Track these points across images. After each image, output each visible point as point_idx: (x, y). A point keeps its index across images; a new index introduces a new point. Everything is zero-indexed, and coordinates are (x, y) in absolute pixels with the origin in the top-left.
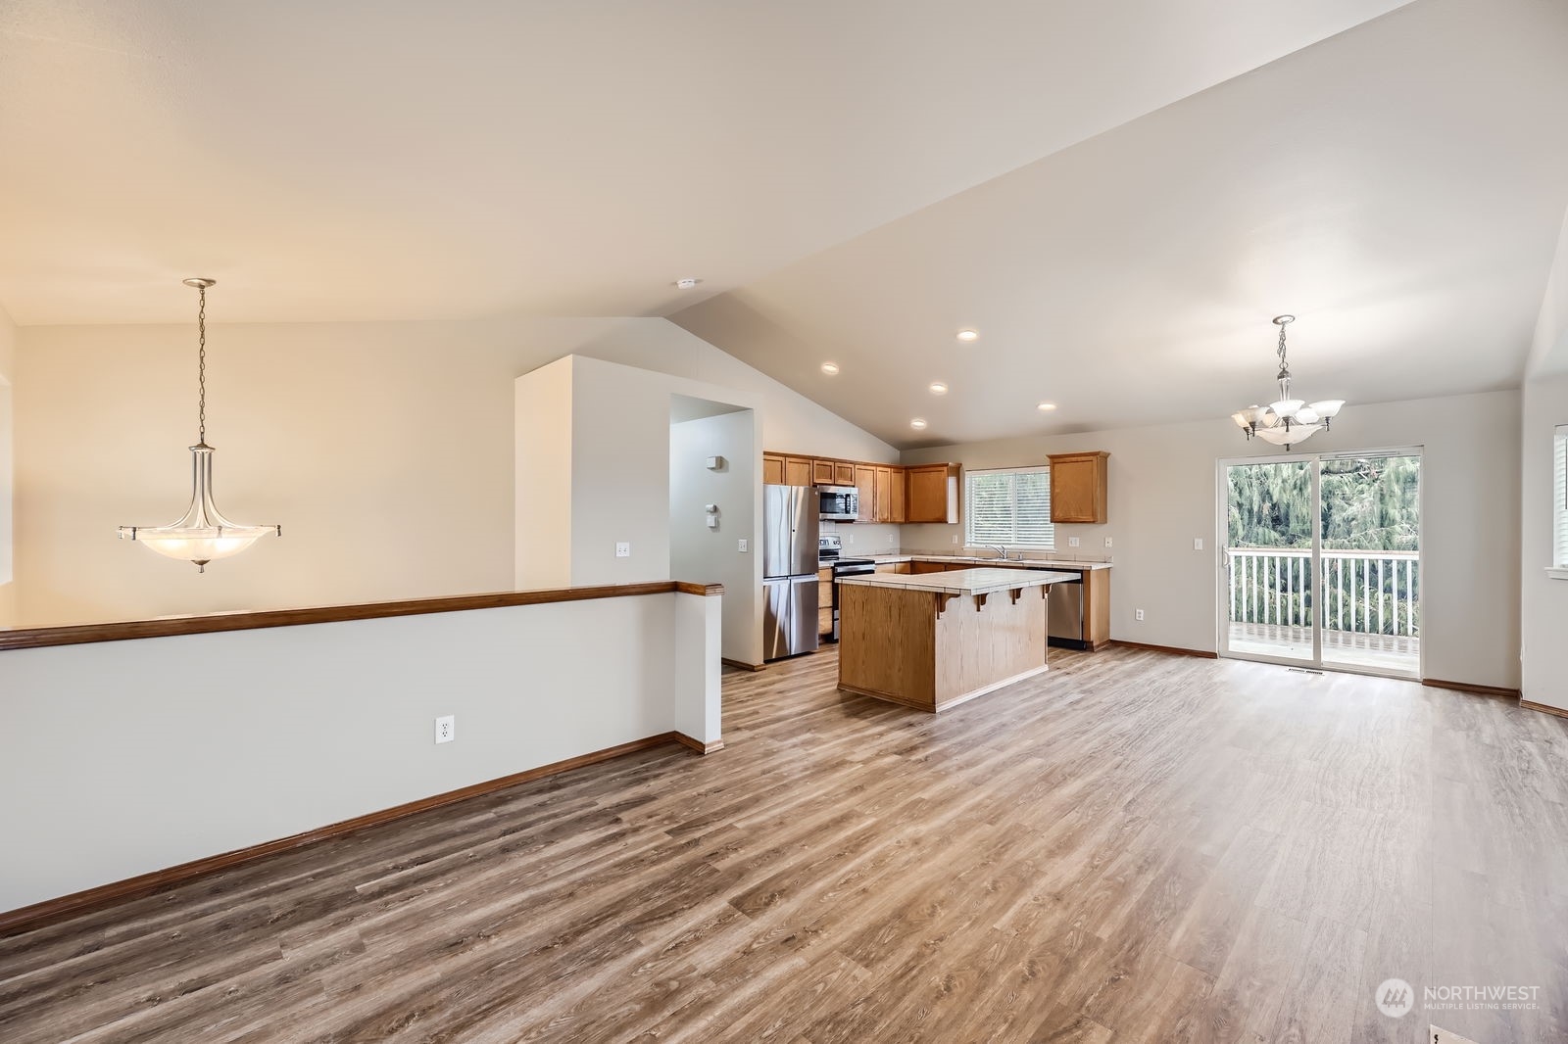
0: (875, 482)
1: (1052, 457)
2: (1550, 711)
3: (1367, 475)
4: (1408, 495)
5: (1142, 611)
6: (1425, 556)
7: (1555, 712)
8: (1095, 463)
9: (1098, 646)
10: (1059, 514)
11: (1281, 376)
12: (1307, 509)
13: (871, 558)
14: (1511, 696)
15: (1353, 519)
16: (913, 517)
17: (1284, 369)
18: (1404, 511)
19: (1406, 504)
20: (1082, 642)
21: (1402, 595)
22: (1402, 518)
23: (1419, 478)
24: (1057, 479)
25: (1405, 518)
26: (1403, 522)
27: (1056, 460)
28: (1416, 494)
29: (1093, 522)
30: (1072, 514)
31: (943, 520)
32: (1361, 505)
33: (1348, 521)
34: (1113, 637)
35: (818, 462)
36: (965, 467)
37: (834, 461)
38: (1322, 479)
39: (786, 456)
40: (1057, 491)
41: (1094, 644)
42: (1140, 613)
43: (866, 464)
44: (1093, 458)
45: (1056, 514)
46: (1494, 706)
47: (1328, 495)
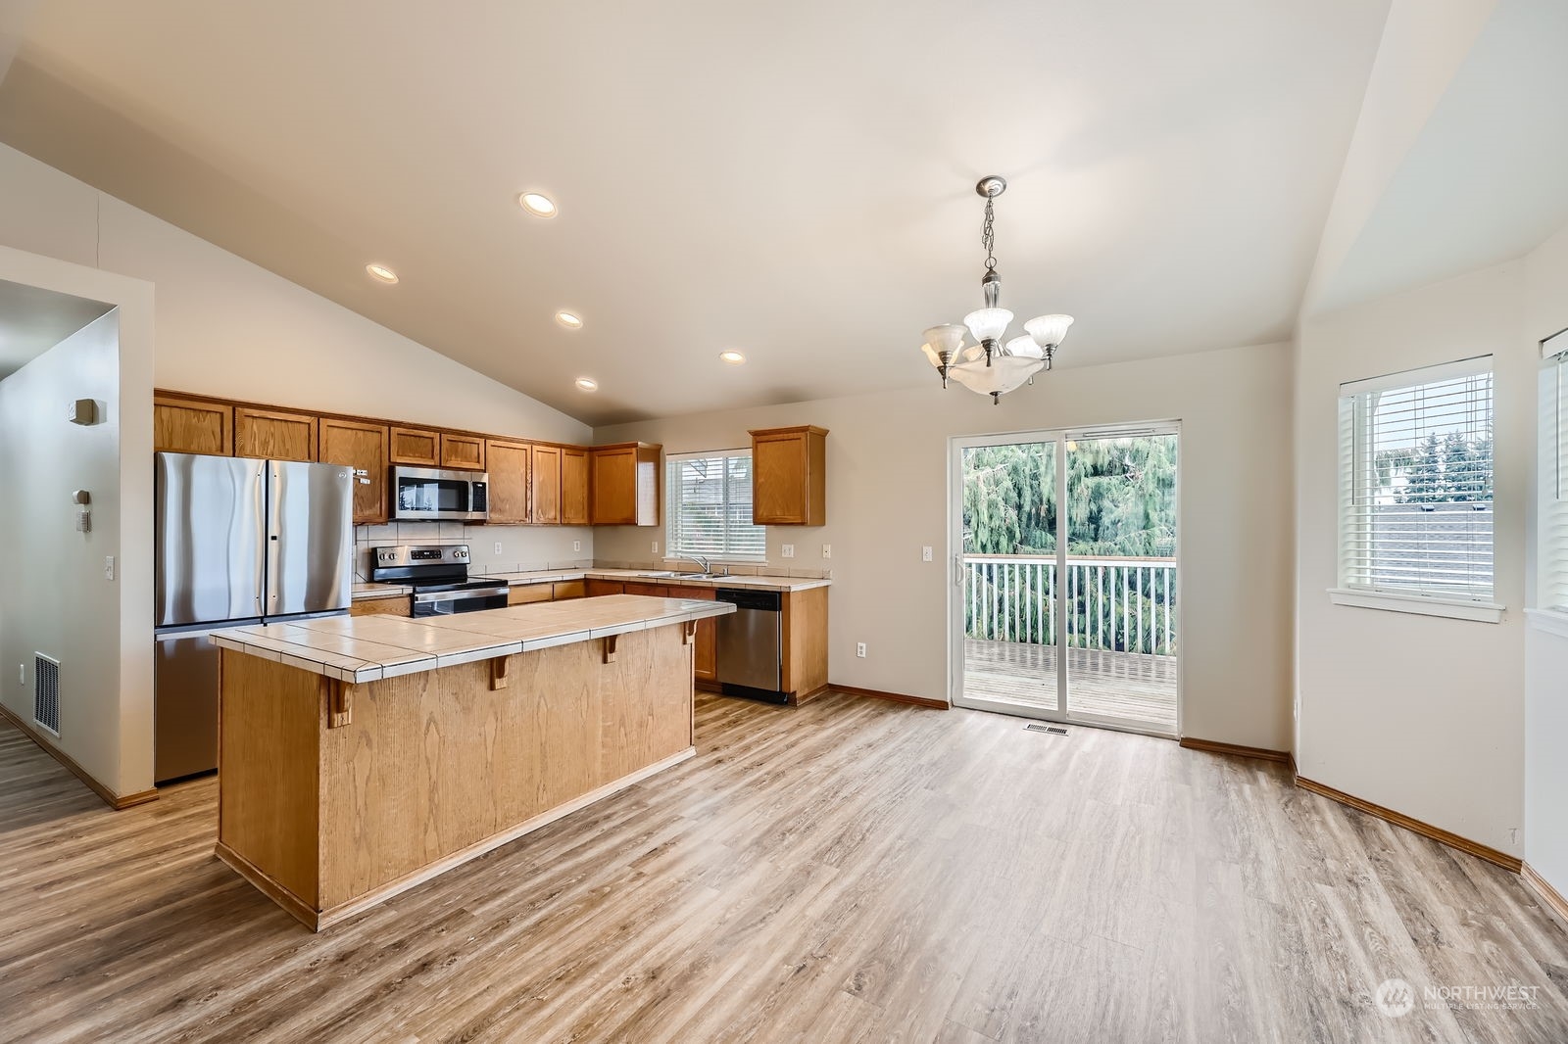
0: (529, 466)
1: (755, 434)
2: (1333, 796)
3: (1132, 477)
4: (1167, 498)
5: (864, 645)
6: (1183, 562)
7: (1339, 798)
8: (803, 439)
9: (805, 697)
10: (763, 513)
11: (987, 279)
12: (1072, 511)
13: (503, 577)
14: (1281, 763)
15: (1119, 521)
16: (598, 517)
17: (991, 269)
18: (1163, 513)
19: (1164, 507)
20: (782, 694)
21: (1160, 599)
22: (1161, 520)
23: (1176, 481)
24: (760, 464)
25: (1164, 520)
26: (1163, 524)
27: (759, 438)
28: (1174, 496)
29: (803, 524)
30: (778, 513)
31: (631, 521)
32: (1123, 505)
33: (1114, 523)
34: (834, 678)
35: (402, 430)
36: (666, 449)
37: (440, 430)
38: (1092, 481)
39: (320, 415)
40: (761, 480)
41: (798, 695)
42: (861, 648)
43: (512, 440)
44: (802, 435)
45: (760, 513)
46: (1265, 782)
47: (1097, 495)
